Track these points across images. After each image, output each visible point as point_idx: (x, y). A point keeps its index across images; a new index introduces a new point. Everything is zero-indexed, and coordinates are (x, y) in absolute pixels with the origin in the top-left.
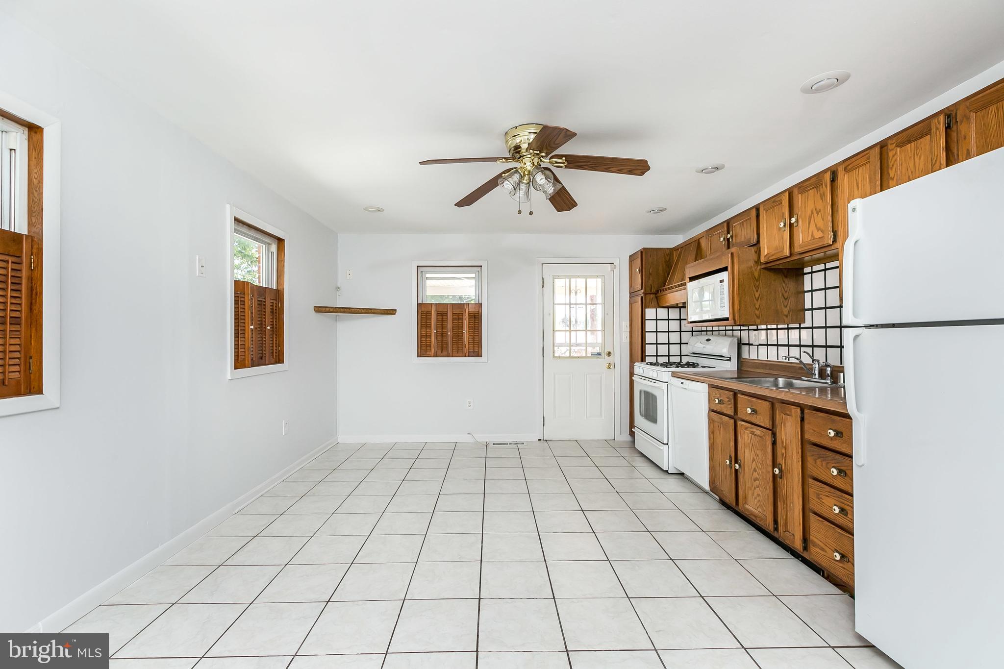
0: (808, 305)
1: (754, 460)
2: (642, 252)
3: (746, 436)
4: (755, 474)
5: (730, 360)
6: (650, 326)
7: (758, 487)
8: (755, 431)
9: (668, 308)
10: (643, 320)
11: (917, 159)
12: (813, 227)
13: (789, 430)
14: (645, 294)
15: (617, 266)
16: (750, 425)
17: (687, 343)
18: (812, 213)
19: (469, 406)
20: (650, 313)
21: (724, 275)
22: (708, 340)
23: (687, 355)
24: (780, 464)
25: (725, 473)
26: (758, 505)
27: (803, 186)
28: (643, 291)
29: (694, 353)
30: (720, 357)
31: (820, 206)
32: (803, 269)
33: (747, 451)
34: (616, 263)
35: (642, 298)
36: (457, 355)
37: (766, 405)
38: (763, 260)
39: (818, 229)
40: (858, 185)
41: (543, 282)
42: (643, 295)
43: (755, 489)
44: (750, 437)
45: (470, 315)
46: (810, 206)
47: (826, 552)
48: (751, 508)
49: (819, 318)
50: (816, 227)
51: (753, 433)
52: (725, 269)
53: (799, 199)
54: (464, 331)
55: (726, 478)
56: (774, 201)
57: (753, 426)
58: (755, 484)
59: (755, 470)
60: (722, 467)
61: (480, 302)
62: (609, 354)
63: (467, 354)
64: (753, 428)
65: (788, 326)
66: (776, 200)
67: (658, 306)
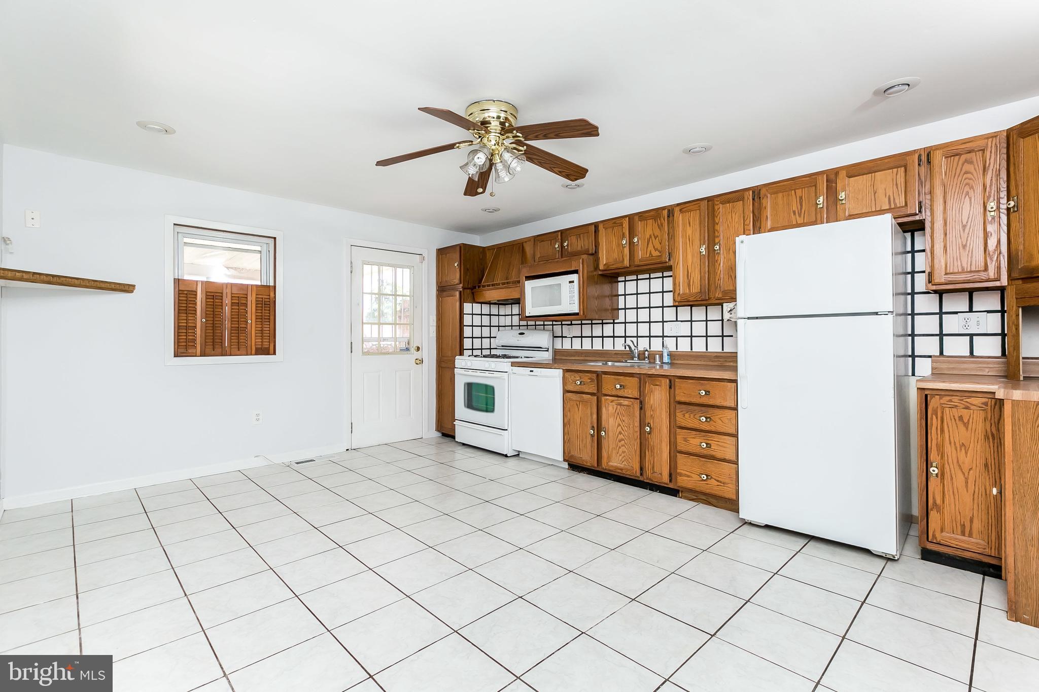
0: (621, 305)
1: (619, 425)
2: (460, 247)
3: (610, 409)
4: (621, 436)
5: (548, 351)
6: (467, 320)
7: (623, 446)
8: (622, 402)
9: (482, 303)
10: (461, 314)
11: (733, 215)
12: (651, 247)
13: (658, 397)
14: (464, 288)
15: (426, 258)
16: (616, 398)
17: (496, 337)
18: (651, 236)
19: (258, 420)
20: (467, 307)
21: (574, 277)
22: (522, 334)
23: (496, 348)
24: (648, 423)
25: (584, 442)
26: (623, 460)
27: (642, 216)
28: (461, 285)
29: (503, 346)
30: (538, 348)
31: (657, 232)
32: (618, 278)
33: (611, 421)
34: (426, 255)
35: (460, 292)
36: (238, 352)
37: (635, 381)
38: (601, 267)
39: (656, 250)
40: (690, 224)
41: (352, 266)
42: (461, 290)
43: (620, 448)
44: (615, 408)
45: (257, 299)
46: (649, 232)
47: (692, 477)
48: (615, 464)
49: (631, 316)
50: (654, 247)
51: (620, 405)
52: (576, 272)
53: (639, 226)
54: (249, 321)
55: (585, 446)
56: (615, 223)
57: (620, 399)
58: (620, 444)
59: (620, 433)
60: (581, 438)
61: (272, 284)
62: (418, 349)
63: (253, 352)
64: (619, 400)
65: (602, 321)
66: (617, 222)
67: (474, 301)
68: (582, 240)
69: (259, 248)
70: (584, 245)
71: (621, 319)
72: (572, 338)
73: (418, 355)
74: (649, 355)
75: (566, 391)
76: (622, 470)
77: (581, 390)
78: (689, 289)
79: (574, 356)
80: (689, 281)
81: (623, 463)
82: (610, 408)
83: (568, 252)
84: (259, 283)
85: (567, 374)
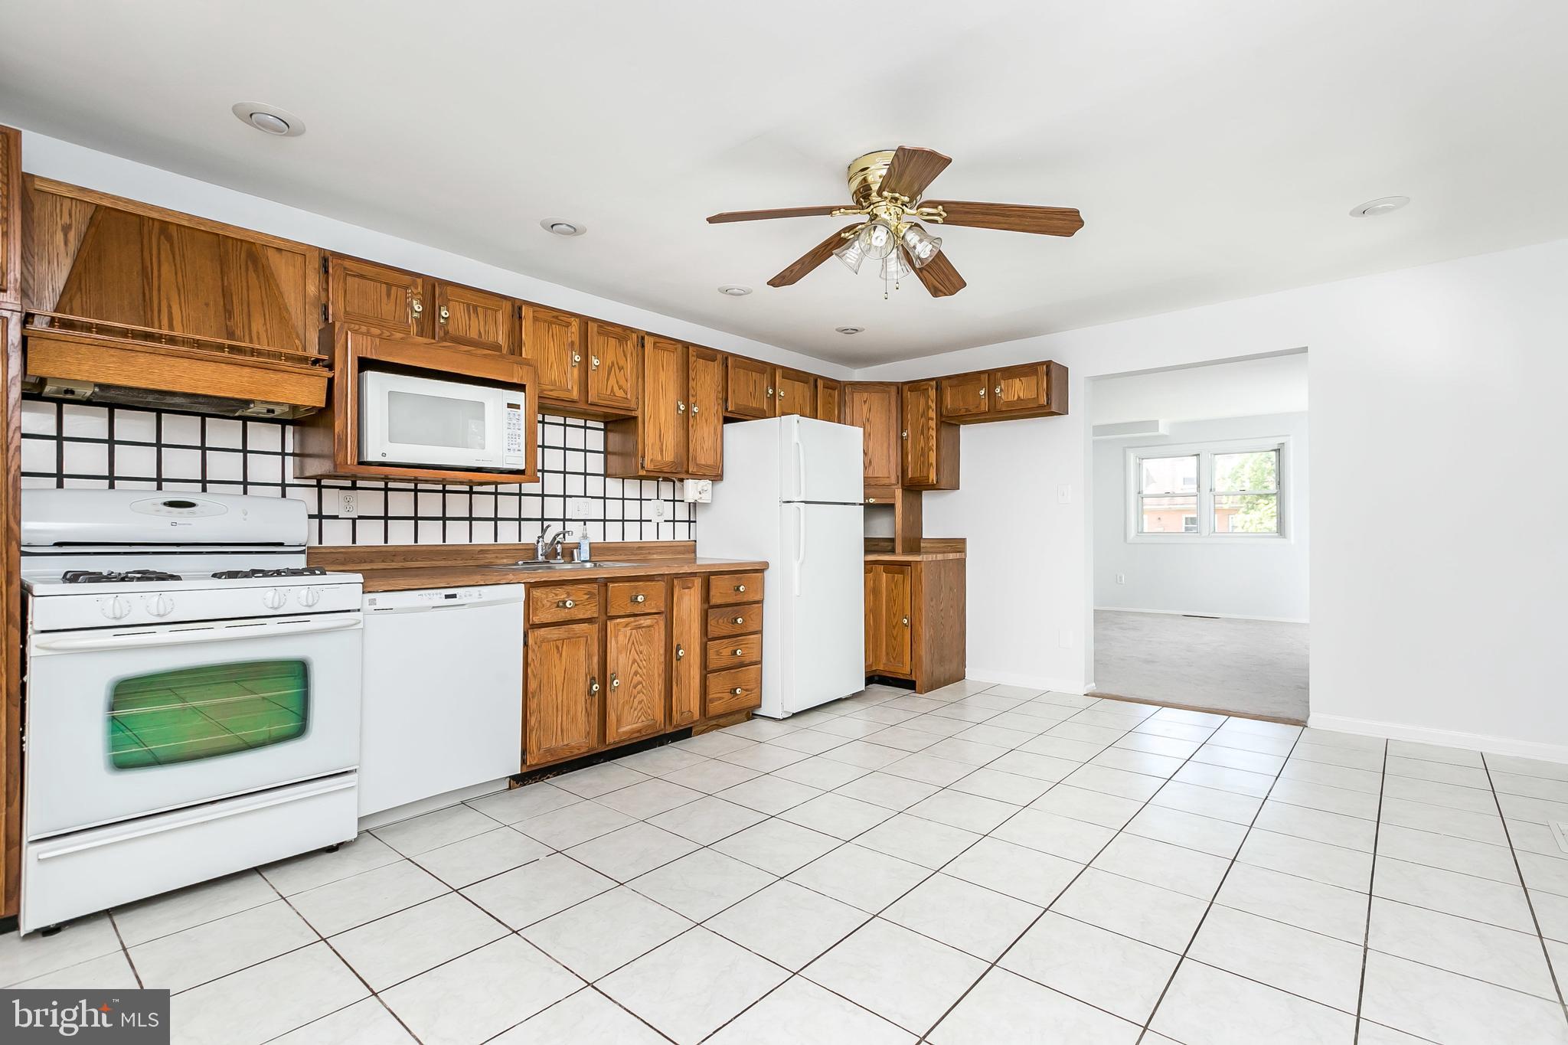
1: (634, 661)
3: (620, 636)
4: (636, 679)
5: (305, 552)
7: (638, 693)
8: (642, 622)
11: (707, 375)
12: (612, 380)
13: (689, 603)
16: (632, 619)
18: (613, 363)
21: (518, 397)
22: (178, 504)
24: (679, 644)
26: (639, 714)
27: (600, 325)
28: (11, 298)
33: (622, 658)
37: (660, 586)
39: (620, 388)
40: (664, 367)
44: (628, 635)
46: (610, 357)
47: (724, 698)
48: (629, 726)
50: (617, 382)
51: (637, 628)
55: (574, 720)
56: (557, 317)
57: (638, 618)
58: (635, 691)
59: (636, 673)
60: (565, 709)
64: (638, 621)
66: (562, 318)
68: (481, 317)
70: (487, 332)
75: (529, 628)
76: (639, 731)
77: (569, 618)
78: (662, 455)
80: (662, 445)
81: (640, 721)
82: (621, 638)
83: (446, 333)
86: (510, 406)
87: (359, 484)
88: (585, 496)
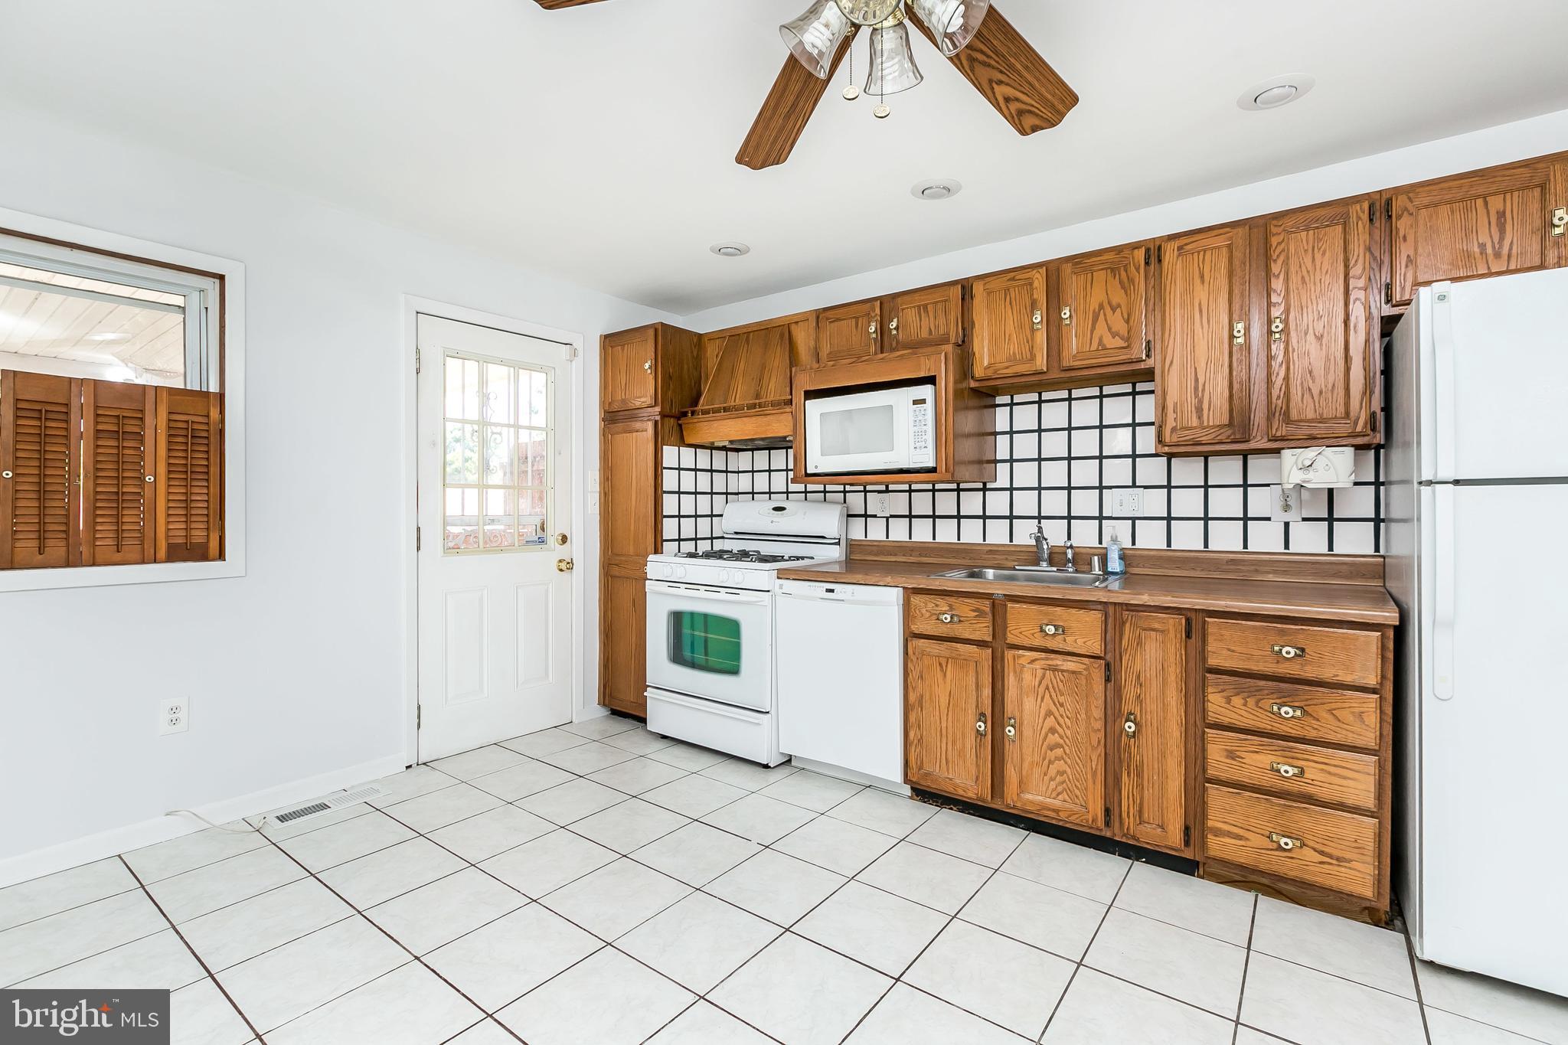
1: (1049, 713)
2: (656, 330)
4: (1054, 739)
5: (838, 544)
6: (669, 480)
7: (1058, 759)
8: (1059, 663)
9: (696, 446)
10: (659, 467)
11: (1319, 255)
12: (1101, 328)
13: (1156, 657)
14: (663, 415)
15: (581, 353)
16: (1043, 655)
17: (721, 516)
18: (1101, 306)
19: (173, 722)
20: (670, 455)
21: (926, 391)
22: (775, 509)
23: (723, 538)
24: (1131, 714)
25: (959, 745)
26: (1060, 789)
27: (1080, 261)
28: (658, 409)
29: (736, 533)
30: (819, 539)
31: (1118, 297)
32: (995, 397)
33: (1029, 704)
34: (578, 344)
35: (656, 422)
36: (118, 557)
37: (1094, 618)
38: (979, 372)
39: (1114, 335)
40: (1202, 277)
41: (419, 359)
42: (658, 418)
43: (1050, 762)
44: (1040, 675)
45: (173, 424)
46: (1097, 298)
47: (1247, 839)
48: (1040, 798)
49: (1025, 474)
50: (1110, 329)
51: (1054, 669)
52: (931, 380)
53: (1073, 284)
54: (149, 479)
55: (961, 754)
56: (1013, 279)
57: (1053, 656)
58: (1051, 755)
59: (1052, 731)
60: (950, 736)
61: (214, 388)
62: (564, 539)
63: (162, 553)
64: (1052, 659)
65: (958, 485)
66: (1017, 278)
67: (682, 442)
68: (931, 315)
69: (179, 301)
70: (937, 327)
71: (1002, 480)
72: (887, 518)
73: (563, 552)
74: (1074, 555)
75: (910, 636)
76: (1057, 811)
77: (952, 634)
78: (1200, 417)
79: (896, 555)
80: (1201, 402)
81: (1060, 797)
82: (1027, 676)
83: (898, 342)
84: (179, 384)
85: (916, 600)
86: (915, 402)
87: (891, 487)
88: (1134, 485)
